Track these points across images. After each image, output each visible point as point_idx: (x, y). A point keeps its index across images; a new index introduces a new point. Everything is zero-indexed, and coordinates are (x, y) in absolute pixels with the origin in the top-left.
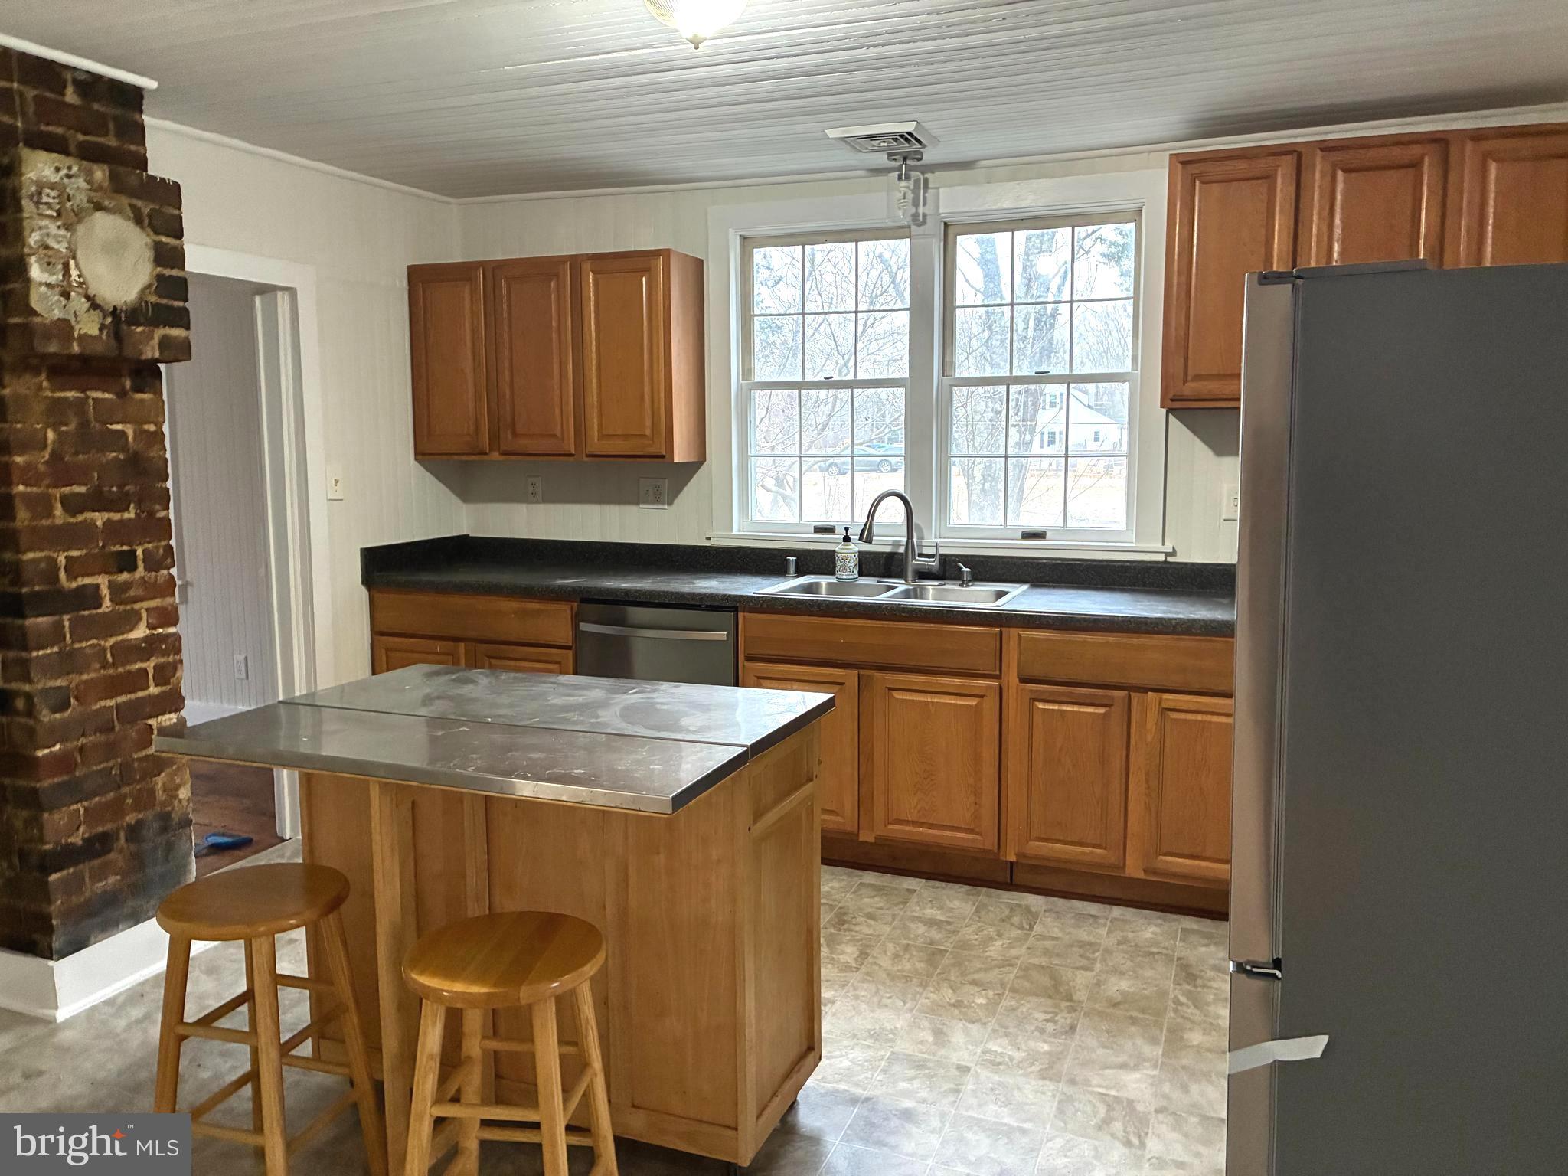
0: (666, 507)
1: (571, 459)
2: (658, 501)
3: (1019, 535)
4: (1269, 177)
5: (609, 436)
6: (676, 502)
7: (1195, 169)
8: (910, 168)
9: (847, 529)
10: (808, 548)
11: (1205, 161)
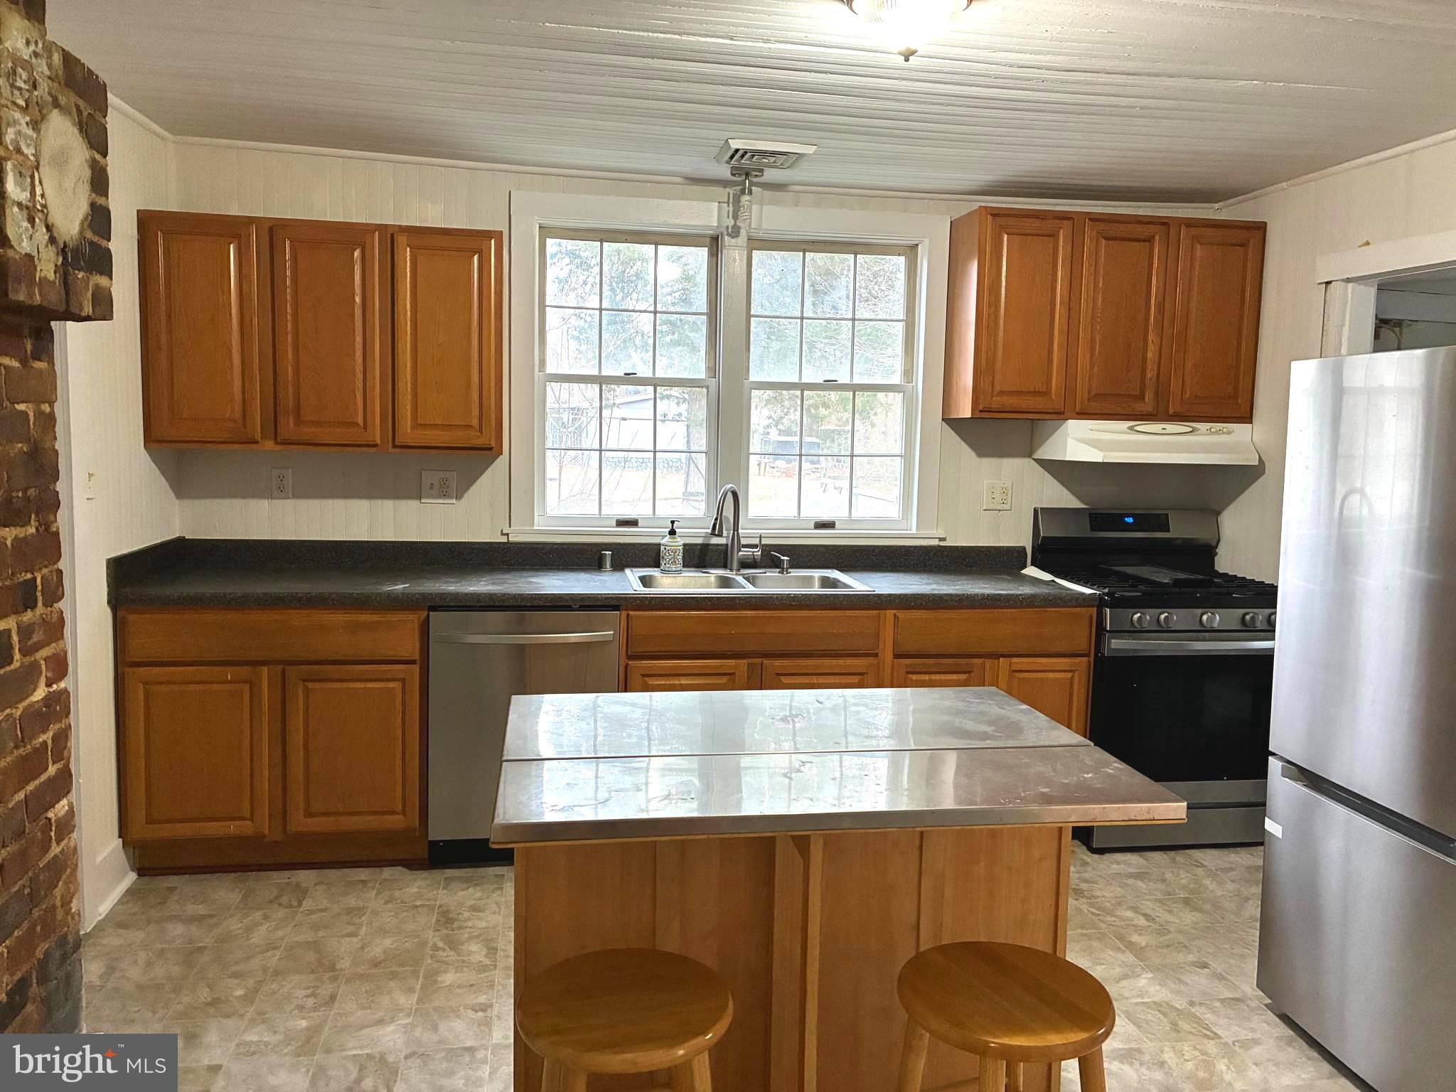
0: (454, 501)
1: (374, 450)
2: (445, 495)
3: (812, 525)
4: (1053, 236)
5: (425, 426)
6: (466, 496)
7: (1002, 221)
8: (751, 184)
9: (673, 522)
10: (619, 541)
11: (1010, 216)
